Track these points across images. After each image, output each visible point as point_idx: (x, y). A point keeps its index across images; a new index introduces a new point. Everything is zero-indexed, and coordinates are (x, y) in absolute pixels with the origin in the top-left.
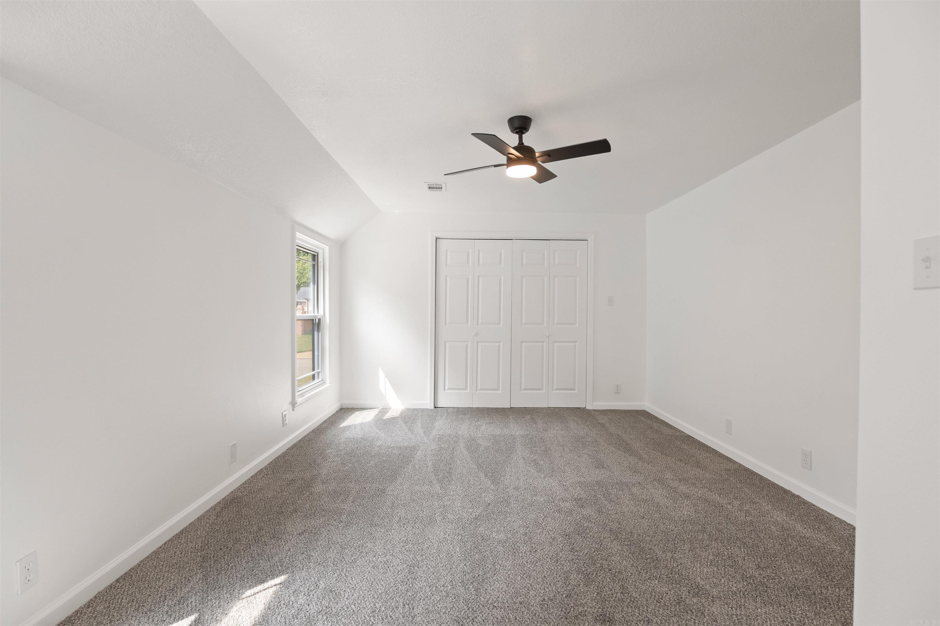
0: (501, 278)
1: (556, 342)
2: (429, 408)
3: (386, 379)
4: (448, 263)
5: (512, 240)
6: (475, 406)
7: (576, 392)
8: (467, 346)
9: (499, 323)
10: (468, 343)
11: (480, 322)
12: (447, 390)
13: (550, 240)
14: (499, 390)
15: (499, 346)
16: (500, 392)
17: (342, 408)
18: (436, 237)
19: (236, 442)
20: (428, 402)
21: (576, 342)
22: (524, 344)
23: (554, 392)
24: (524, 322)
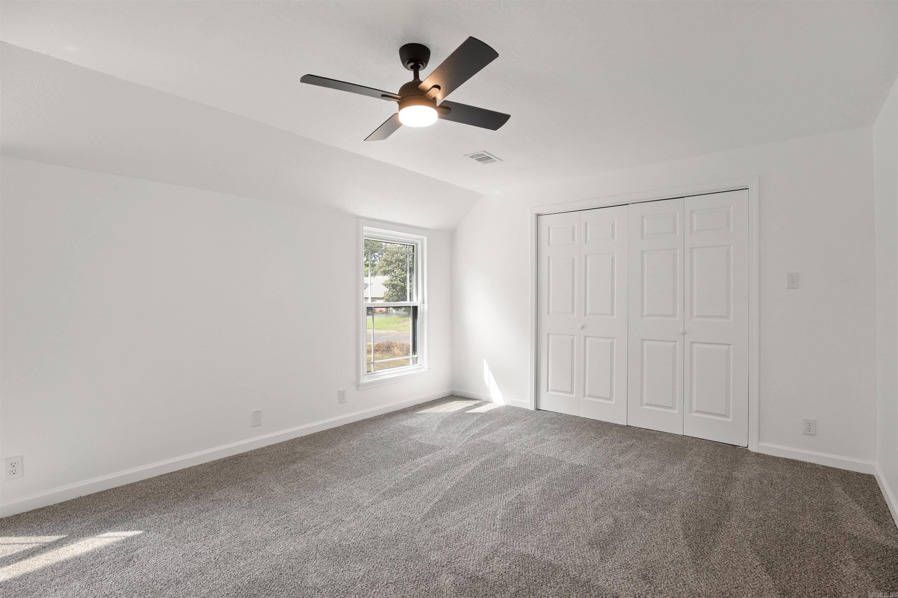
0: (614, 256)
1: (695, 342)
2: (529, 409)
3: (490, 371)
4: (550, 244)
5: (628, 204)
6: (583, 414)
7: (730, 420)
8: (573, 341)
9: (612, 313)
10: (574, 337)
11: (588, 312)
12: (550, 391)
13: (683, 197)
14: (612, 401)
15: (612, 344)
16: (613, 402)
17: (453, 394)
18: (538, 214)
19: (261, 409)
20: (529, 402)
21: (730, 345)
22: (646, 343)
23: (692, 414)
24: (646, 313)
